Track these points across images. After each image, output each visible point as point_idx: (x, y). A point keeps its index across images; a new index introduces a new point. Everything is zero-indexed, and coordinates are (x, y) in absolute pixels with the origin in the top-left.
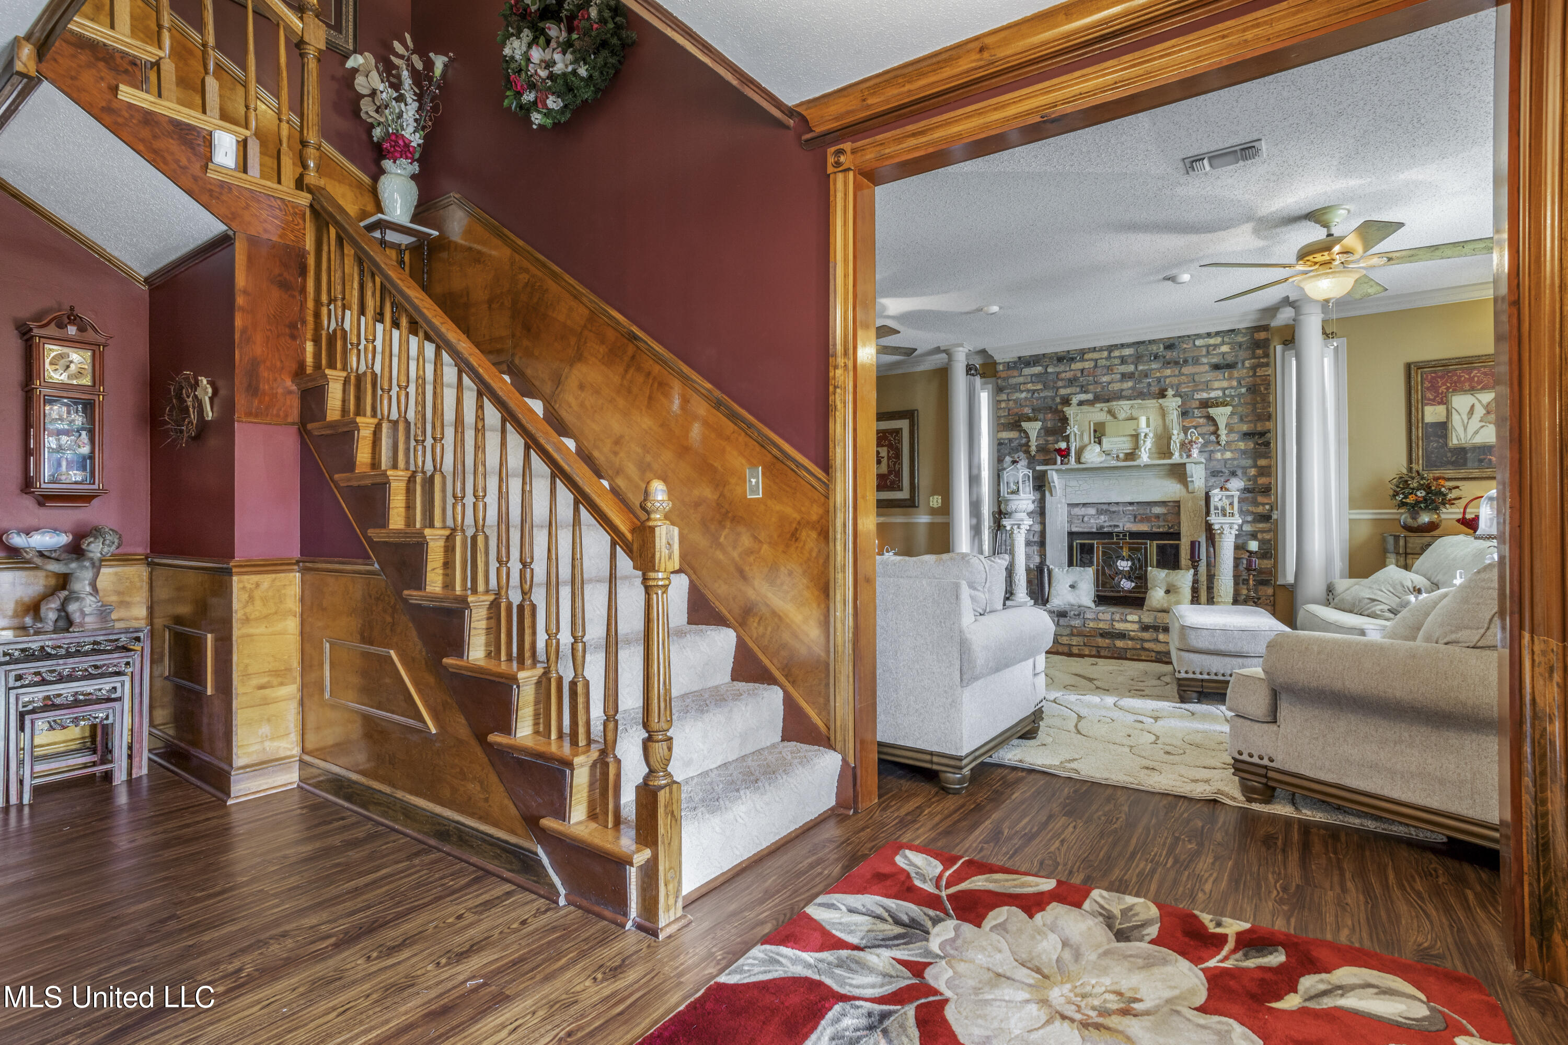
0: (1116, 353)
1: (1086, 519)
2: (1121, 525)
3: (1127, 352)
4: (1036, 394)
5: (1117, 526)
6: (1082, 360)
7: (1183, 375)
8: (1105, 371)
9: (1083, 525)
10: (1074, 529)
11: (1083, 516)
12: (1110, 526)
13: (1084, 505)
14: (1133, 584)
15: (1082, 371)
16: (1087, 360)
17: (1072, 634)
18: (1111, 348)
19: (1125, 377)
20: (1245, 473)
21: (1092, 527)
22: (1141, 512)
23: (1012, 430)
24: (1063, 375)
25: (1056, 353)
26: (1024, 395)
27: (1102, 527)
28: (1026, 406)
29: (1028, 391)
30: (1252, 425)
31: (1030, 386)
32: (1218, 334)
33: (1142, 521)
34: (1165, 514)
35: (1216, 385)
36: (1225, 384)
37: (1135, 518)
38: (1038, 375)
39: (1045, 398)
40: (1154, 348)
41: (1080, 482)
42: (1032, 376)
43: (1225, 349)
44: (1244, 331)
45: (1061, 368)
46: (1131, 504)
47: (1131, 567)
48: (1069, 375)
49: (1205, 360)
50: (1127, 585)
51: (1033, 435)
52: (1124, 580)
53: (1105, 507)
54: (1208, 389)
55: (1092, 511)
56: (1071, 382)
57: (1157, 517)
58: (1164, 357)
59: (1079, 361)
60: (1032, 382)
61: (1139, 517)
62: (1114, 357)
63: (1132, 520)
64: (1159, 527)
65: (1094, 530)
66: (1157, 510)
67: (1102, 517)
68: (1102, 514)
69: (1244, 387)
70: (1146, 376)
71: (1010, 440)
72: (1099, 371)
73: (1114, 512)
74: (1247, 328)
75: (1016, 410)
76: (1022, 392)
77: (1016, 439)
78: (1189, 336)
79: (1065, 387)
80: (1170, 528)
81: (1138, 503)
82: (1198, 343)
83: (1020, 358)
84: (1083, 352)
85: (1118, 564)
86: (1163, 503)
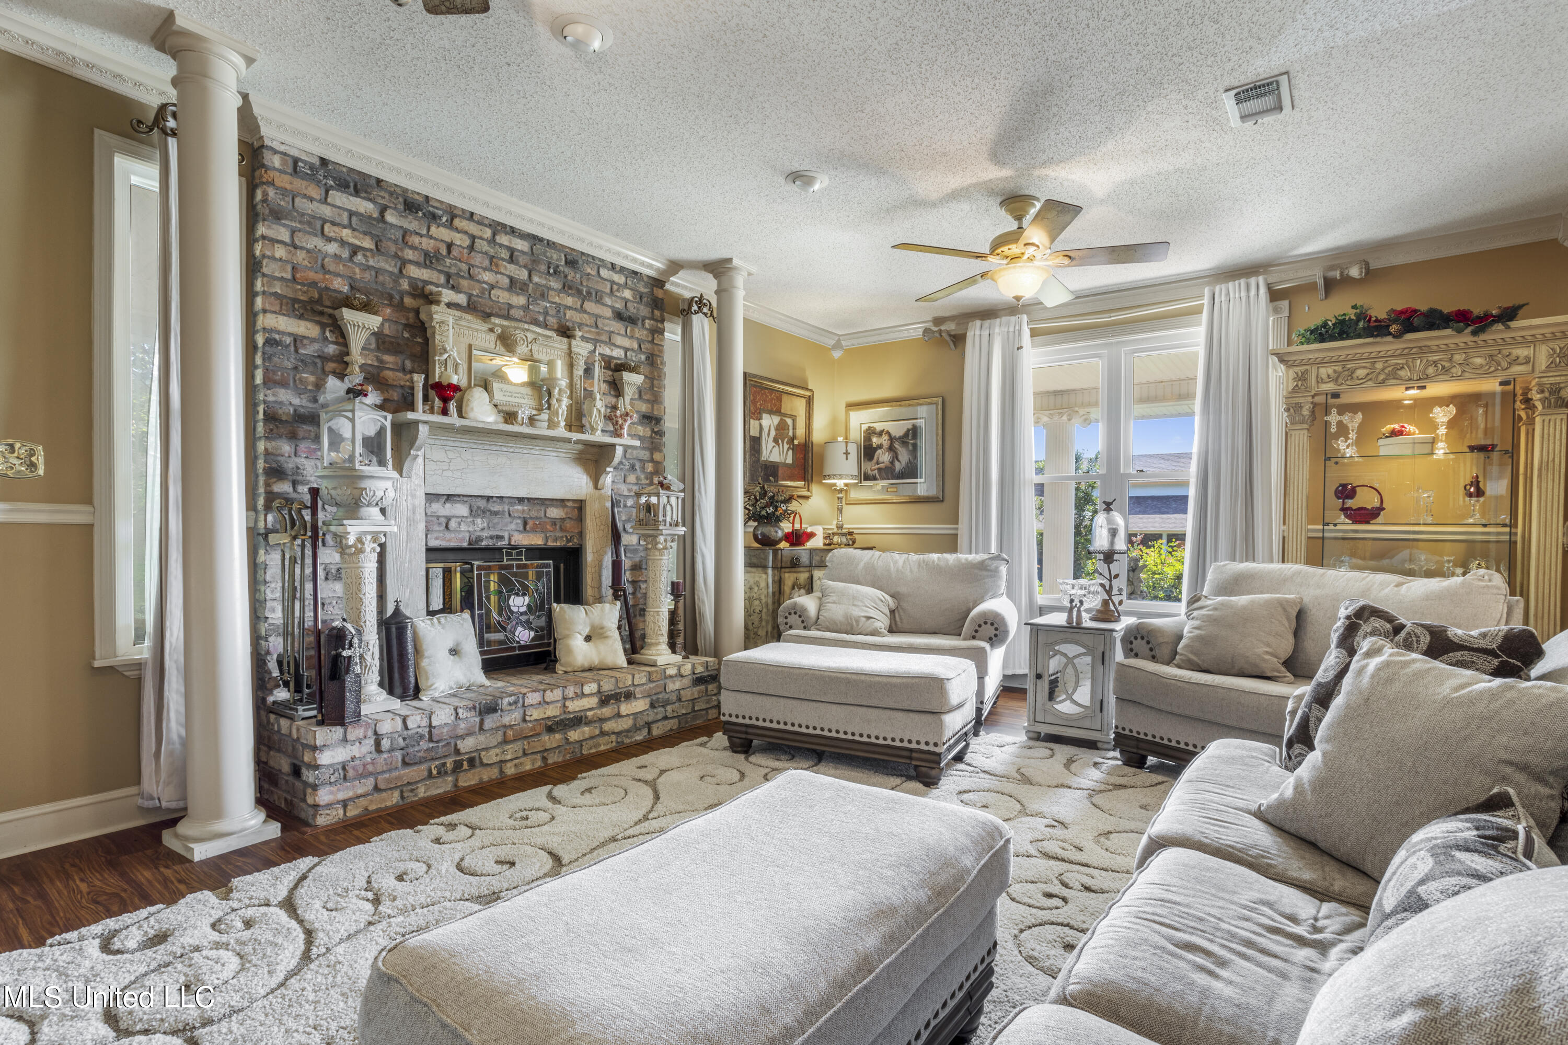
0: (503, 239)
1: (453, 524)
2: (506, 535)
3: (521, 245)
4: (359, 257)
5: (500, 538)
6: (450, 225)
7: (585, 312)
8: (486, 263)
9: (448, 535)
10: (433, 543)
11: (448, 519)
12: (491, 537)
13: (449, 498)
14: (532, 634)
15: (450, 246)
16: (457, 230)
17: (505, 741)
18: (498, 227)
19: (514, 285)
20: (643, 468)
21: (462, 540)
22: (534, 513)
23: (301, 317)
24: (415, 240)
25: (405, 191)
26: (332, 248)
27: (479, 539)
28: (338, 275)
29: (343, 243)
30: (650, 406)
31: (346, 233)
32: (622, 270)
33: (534, 530)
34: (563, 520)
35: (619, 340)
36: (626, 343)
37: (525, 524)
38: (365, 218)
39: (378, 271)
40: (554, 255)
41: (451, 455)
42: (351, 214)
43: (627, 294)
44: (645, 279)
45: (411, 223)
46: (521, 500)
47: (529, 606)
48: (427, 244)
49: (608, 301)
50: (524, 635)
51: (357, 341)
52: (520, 629)
53: (482, 503)
54: (611, 343)
55: (462, 510)
56: (430, 259)
57: (554, 522)
58: (566, 276)
59: (444, 226)
60: (350, 226)
61: (530, 524)
62: (501, 245)
63: (521, 528)
64: (556, 540)
65: (465, 545)
66: (555, 513)
67: (479, 521)
68: (478, 516)
69: (644, 353)
70: (543, 296)
71: (297, 340)
72: (478, 259)
73: (496, 513)
74: (649, 277)
75: (312, 275)
76: (330, 240)
77: (313, 340)
78: (593, 258)
79: (417, 264)
80: (568, 541)
81: (529, 499)
82: (604, 273)
83: (324, 162)
84: (453, 214)
85: (511, 602)
86: (562, 502)
